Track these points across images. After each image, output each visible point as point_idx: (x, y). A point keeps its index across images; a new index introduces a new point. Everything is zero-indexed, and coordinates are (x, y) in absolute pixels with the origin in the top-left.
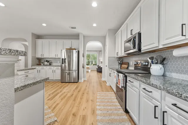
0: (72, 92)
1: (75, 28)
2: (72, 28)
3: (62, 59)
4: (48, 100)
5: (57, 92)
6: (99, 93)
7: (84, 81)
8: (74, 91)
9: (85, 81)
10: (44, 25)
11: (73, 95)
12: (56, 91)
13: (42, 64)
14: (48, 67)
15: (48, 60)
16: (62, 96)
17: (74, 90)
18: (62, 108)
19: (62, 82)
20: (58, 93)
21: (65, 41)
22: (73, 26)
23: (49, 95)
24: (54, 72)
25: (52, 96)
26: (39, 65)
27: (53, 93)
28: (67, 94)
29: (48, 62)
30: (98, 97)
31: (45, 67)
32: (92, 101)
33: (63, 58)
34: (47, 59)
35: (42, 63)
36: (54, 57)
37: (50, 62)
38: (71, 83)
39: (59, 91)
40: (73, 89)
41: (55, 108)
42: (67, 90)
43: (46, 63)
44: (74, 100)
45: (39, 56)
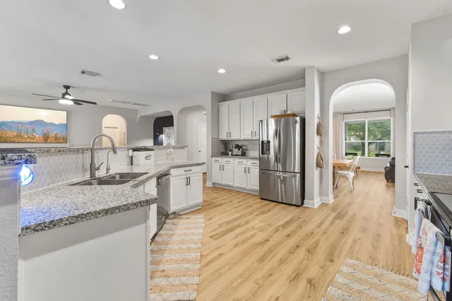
0: (270, 230)
1: (287, 58)
2: (280, 60)
3: (262, 142)
4: (211, 237)
5: (238, 222)
6: (351, 262)
7: (323, 205)
8: (277, 230)
9: (327, 205)
10: (222, 71)
11: (268, 243)
12: (239, 218)
13: (230, 153)
14: (237, 160)
15: (240, 144)
16: (241, 238)
17: (279, 227)
18: (222, 271)
19: (262, 199)
20: (239, 226)
21: (272, 96)
22: (282, 55)
23: (220, 226)
24: (247, 171)
25: (224, 228)
26: (225, 154)
27: (229, 222)
28: (253, 236)
29: (239, 150)
30: (340, 279)
31: (231, 160)
32: (310, 281)
33: (265, 139)
34: (237, 143)
35: (231, 151)
36: (250, 137)
37: (244, 148)
38: (282, 205)
39: (243, 221)
40: (277, 225)
41: (210, 262)
42: (261, 221)
43: (236, 151)
44: (261, 260)
45: (224, 137)
